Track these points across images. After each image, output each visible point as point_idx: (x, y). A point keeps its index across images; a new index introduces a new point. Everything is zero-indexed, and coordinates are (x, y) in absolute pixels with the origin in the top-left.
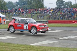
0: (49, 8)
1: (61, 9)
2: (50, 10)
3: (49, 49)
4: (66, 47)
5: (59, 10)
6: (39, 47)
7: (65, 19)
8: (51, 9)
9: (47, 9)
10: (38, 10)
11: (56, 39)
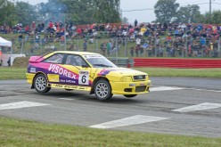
1: (170, 25)
2: (138, 30)
3: (147, 140)
5: (164, 30)
7: (180, 54)
8: (142, 25)
9: (130, 27)
10: (102, 28)
11: (164, 110)
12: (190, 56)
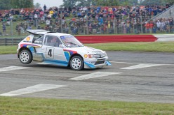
0: (45, 7)
1: (74, 8)
2: (48, 13)
3: (43, 105)
4: (85, 99)
5: (69, 12)
6: (20, 101)
7: (83, 32)
8: (50, 9)
9: (41, 11)
10: (17, 13)
11: (62, 79)
12: (90, 33)
